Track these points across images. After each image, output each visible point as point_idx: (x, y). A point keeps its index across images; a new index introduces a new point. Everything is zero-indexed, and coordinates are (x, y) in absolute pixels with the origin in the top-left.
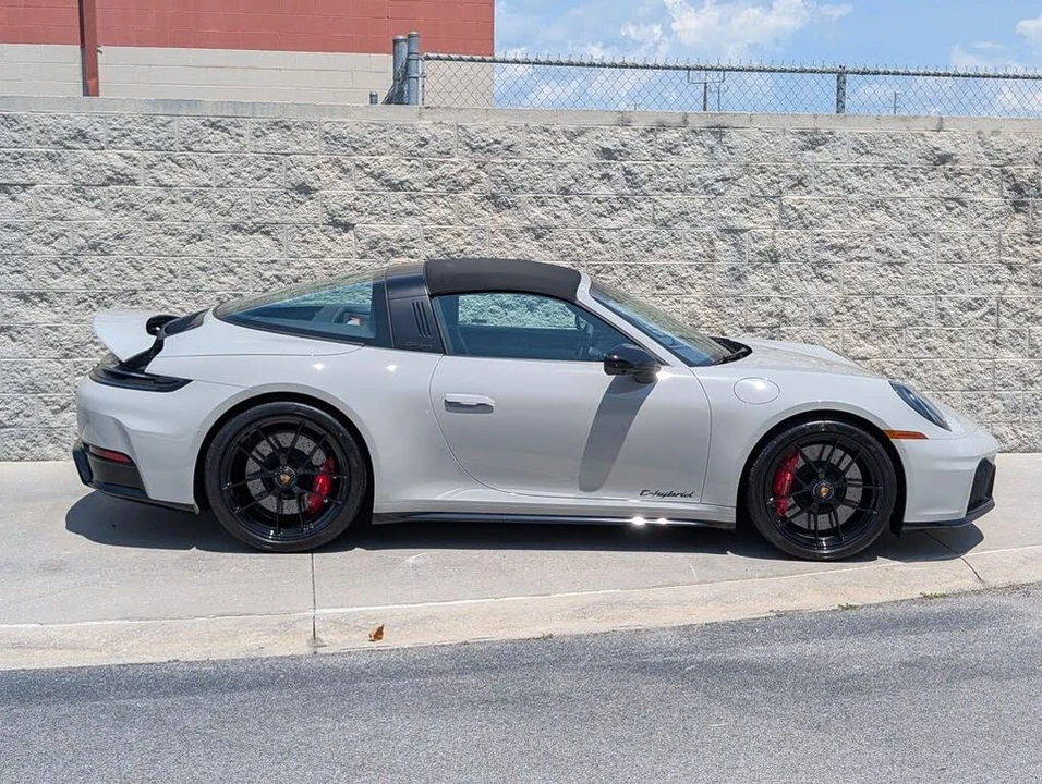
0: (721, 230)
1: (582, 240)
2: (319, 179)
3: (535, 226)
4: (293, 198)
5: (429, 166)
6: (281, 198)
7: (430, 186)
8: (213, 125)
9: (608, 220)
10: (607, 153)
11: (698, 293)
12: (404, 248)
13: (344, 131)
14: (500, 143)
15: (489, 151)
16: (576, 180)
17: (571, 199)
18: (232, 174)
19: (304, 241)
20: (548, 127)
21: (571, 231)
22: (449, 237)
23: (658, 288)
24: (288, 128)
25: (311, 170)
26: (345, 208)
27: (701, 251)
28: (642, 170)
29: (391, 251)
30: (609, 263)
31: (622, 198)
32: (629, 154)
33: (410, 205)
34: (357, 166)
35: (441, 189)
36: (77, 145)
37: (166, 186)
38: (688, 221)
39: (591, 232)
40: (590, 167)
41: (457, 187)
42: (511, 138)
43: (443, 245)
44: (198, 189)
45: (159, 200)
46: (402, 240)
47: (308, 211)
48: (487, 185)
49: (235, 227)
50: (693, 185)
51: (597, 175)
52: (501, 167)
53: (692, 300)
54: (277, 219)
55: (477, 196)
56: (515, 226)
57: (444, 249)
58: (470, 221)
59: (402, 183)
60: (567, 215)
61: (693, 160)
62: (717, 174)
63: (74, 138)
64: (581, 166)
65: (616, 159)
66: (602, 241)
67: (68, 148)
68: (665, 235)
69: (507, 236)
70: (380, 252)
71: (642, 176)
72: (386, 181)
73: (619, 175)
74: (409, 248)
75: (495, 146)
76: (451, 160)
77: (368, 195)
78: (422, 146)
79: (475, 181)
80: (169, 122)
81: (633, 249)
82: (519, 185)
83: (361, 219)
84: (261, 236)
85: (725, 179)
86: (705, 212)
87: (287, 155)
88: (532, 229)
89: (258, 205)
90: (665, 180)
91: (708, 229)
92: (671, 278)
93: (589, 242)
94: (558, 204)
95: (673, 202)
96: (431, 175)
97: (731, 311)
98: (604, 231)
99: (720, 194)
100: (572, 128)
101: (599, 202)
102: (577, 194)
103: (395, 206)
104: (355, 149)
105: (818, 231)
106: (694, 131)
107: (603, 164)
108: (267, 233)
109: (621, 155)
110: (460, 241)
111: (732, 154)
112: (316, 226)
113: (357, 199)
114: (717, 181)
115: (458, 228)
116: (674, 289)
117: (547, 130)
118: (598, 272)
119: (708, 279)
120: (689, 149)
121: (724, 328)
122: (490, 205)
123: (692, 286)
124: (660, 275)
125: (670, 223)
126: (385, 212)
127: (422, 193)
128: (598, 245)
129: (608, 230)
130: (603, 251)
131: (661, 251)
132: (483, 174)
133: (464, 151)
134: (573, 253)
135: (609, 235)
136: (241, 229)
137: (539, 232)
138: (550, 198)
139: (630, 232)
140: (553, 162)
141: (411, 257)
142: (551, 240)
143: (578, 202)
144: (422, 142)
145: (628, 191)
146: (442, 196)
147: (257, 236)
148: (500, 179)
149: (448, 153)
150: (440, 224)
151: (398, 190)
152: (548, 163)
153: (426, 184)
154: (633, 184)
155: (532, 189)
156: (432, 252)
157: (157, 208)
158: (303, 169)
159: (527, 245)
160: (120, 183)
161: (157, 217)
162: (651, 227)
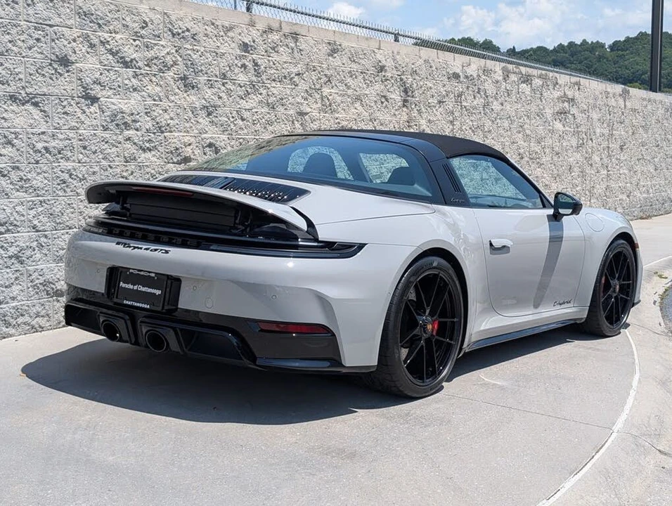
0: (297, 113)
1: (233, 117)
2: (75, 53)
3: (208, 105)
4: (56, 70)
5: (147, 47)
6: (46, 69)
7: (148, 65)
9: (245, 102)
10: (245, 47)
12: (133, 121)
13: (92, 7)
14: (189, 31)
15: (183, 37)
16: (230, 67)
17: (226, 83)
18: (10, 42)
19: (64, 113)
20: (214, 21)
21: (227, 110)
22: (160, 112)
25: (70, 43)
26: (94, 82)
28: (262, 63)
29: (125, 123)
30: (246, 137)
31: (251, 84)
32: (256, 49)
33: (135, 82)
34: (101, 42)
35: (155, 69)
38: (283, 105)
39: (237, 111)
40: (236, 58)
41: (165, 67)
42: (195, 28)
43: (158, 120)
46: (132, 114)
47: (66, 85)
48: (181, 67)
49: (11, 97)
50: (285, 77)
51: (240, 65)
52: (189, 52)
54: (45, 90)
55: (176, 76)
56: (198, 105)
57: (158, 123)
58: (172, 99)
59: (131, 61)
60: (225, 97)
61: (285, 58)
62: (296, 70)
64: (232, 56)
65: (248, 53)
66: (243, 119)
68: (273, 116)
69: (193, 113)
70: (117, 125)
71: (262, 67)
72: (122, 58)
73: (250, 65)
74: (136, 122)
75: (187, 33)
76: (161, 43)
77: (108, 71)
78: (143, 28)
79: (175, 63)
81: (258, 126)
82: (199, 69)
83: (104, 93)
84: (31, 107)
85: (299, 74)
86: (290, 99)
87: (51, 26)
88: (207, 107)
89: (30, 75)
90: (272, 72)
91: (292, 112)
93: (236, 120)
94: (220, 86)
95: (276, 90)
96: (149, 55)
98: (243, 111)
99: (297, 85)
100: (227, 24)
101: (241, 87)
102: (230, 79)
103: (126, 82)
104: (100, 26)
105: (337, 115)
106: (284, 35)
107: (243, 56)
108: (36, 104)
109: (252, 49)
110: (167, 116)
111: (302, 55)
112: (73, 98)
113: (101, 74)
114: (296, 75)
115: (166, 104)
117: (213, 24)
120: (282, 49)
122: (182, 85)
125: (275, 106)
126: (119, 87)
127: (143, 72)
128: (241, 123)
129: (246, 109)
130: (244, 127)
132: (179, 58)
133: (168, 35)
134: (229, 129)
135: (246, 115)
136: (16, 99)
137: (210, 110)
138: (216, 81)
139: (256, 112)
140: (218, 51)
141: (137, 130)
142: (217, 117)
143: (230, 86)
144: (144, 25)
145: (254, 79)
146: (155, 75)
147: (29, 107)
148: (190, 63)
149: (159, 37)
150: (154, 100)
151: (127, 67)
152: (215, 52)
153: (146, 63)
154: (258, 74)
155: (206, 73)
156: (150, 125)
158: (64, 41)
159: (204, 121)
162: (266, 109)
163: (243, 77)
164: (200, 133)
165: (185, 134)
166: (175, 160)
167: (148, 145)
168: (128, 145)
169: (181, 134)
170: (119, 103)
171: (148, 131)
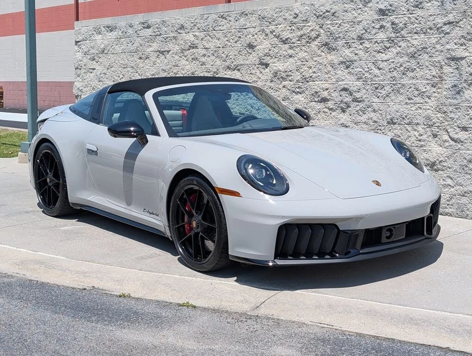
0: (448, 59)
1: (368, 68)
2: (256, 40)
3: (345, 60)
4: (247, 51)
5: (299, 29)
6: (243, 51)
7: (299, 40)
8: (222, 17)
9: (383, 55)
10: (382, 12)
11: (432, 103)
12: (287, 76)
13: (266, 14)
14: (329, 12)
15: (324, 17)
16: (366, 30)
17: (363, 43)
18: (227, 41)
19: (251, 74)
21: (362, 63)
22: (305, 69)
23: (409, 99)
24: (246, 15)
25: (253, 36)
26: (265, 55)
27: (434, 73)
28: (400, 21)
29: (282, 77)
30: (381, 82)
31: (390, 40)
32: (394, 11)
33: (291, 52)
34: (271, 32)
35: (304, 41)
36: (181, 32)
37: (206, 48)
38: (427, 53)
39: (373, 63)
40: (373, 22)
41: (311, 39)
42: (335, 8)
43: (303, 74)
44: (216, 49)
45: (204, 55)
46: (286, 72)
47: (253, 58)
48: (324, 38)
49: (228, 67)
50: (431, 29)
51: (378, 26)
52: (328, 26)
53: (428, 107)
54: (242, 62)
55: (319, 44)
56: (336, 61)
57: (303, 76)
58: (315, 59)
59: (287, 39)
60: (361, 53)
61: (431, 12)
62: (445, 20)
63: (181, 29)
64: (368, 22)
65: (387, 15)
66: (380, 69)
67: (179, 33)
68: (413, 64)
69: (333, 67)
70: (278, 79)
71: (401, 25)
72: (281, 39)
73: (388, 25)
74: (289, 76)
75: (327, 14)
76: (308, 24)
77: (274, 47)
78: (295, 18)
79: (318, 36)
80: (208, 17)
81: (395, 74)
82: (337, 36)
83: (272, 60)
84: (237, 72)
85: (450, 23)
86: (438, 47)
87: (246, 29)
88: (344, 62)
89: (235, 55)
90: (414, 26)
91: (440, 58)
92: (417, 93)
93: (372, 69)
94: (356, 46)
95: (417, 41)
96: (299, 34)
97: (452, 115)
98: (380, 62)
99: (447, 33)
101: (378, 44)
102: (367, 39)
103: (284, 53)
104: (270, 23)
107: (380, 19)
108: (239, 70)
109: (390, 12)
110: (311, 71)
111: (455, 4)
112: (255, 65)
113: (270, 50)
114: (445, 24)
115: (310, 63)
116: (418, 99)
118: (377, 88)
119: (439, 93)
120: (430, 4)
121: (448, 127)
122: (325, 49)
123: (429, 97)
124: (410, 90)
125: (416, 55)
126: (281, 56)
127: (295, 45)
128: (377, 71)
129: (382, 61)
130: (379, 74)
131: (412, 74)
132: (322, 31)
133: (314, 18)
134: (364, 77)
135: (382, 65)
136: (230, 68)
137: (347, 64)
138: (353, 43)
139: (393, 62)
140: (355, 21)
141: (290, 81)
142: (353, 69)
143: (367, 44)
144: (295, 16)
145: (393, 35)
146: (304, 46)
147: (236, 71)
148: (329, 33)
149: (306, 21)
150: (302, 62)
151: (285, 44)
152: (352, 22)
153: (298, 39)
154: (396, 31)
155: (344, 38)
156: (299, 78)
157: (203, 59)
158: (250, 36)
159: (341, 72)
160: (193, 48)
161: (203, 64)
162: (406, 59)
163: (382, 36)
164: (337, 81)
165: (325, 82)
166: (317, 100)
167: (298, 90)
168: (284, 90)
169: (322, 82)
170: (279, 66)
171: (298, 81)
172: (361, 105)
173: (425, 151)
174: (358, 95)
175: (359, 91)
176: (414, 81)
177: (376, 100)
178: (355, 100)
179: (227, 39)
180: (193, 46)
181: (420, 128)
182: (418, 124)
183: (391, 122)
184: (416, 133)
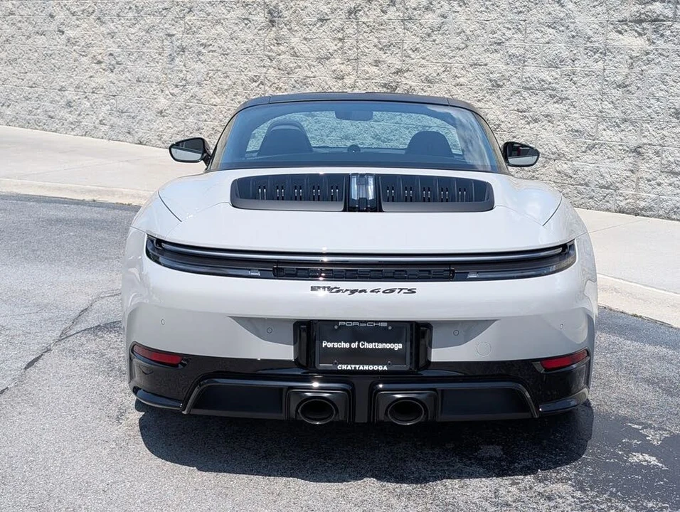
0: (166, 35)
1: (124, 39)
3: (111, 32)
4: (50, 20)
6: (47, 20)
7: (82, 14)
9: (132, 29)
11: (159, 67)
12: (76, 42)
17: (120, 19)
21: (121, 35)
22: (87, 37)
23: (147, 63)
26: (61, 24)
27: (159, 45)
29: (73, 43)
30: (132, 50)
31: (135, 18)
33: (78, 22)
35: (85, 15)
37: (21, 15)
38: (155, 30)
39: (127, 35)
41: (89, 14)
43: (86, 41)
44: (28, 17)
45: (20, 21)
46: (75, 38)
47: (54, 26)
48: (97, 13)
50: (156, 12)
51: (128, 7)
53: (158, 70)
54: (46, 29)
55: (95, 18)
56: (105, 32)
57: (86, 43)
58: (93, 29)
59: (74, 12)
62: (163, 6)
66: (131, 40)
68: (148, 37)
69: (103, 37)
70: (71, 44)
72: (71, 12)
73: (133, 7)
77: (67, 18)
79: (94, 11)
81: (138, 44)
82: (105, 12)
83: (66, 28)
85: (166, 9)
86: (161, 26)
89: (41, 23)
91: (162, 34)
92: (151, 59)
93: (126, 40)
94: (116, 21)
95: (149, 20)
96: (82, 8)
97: (170, 76)
98: (130, 35)
99: (165, 16)
101: (129, 21)
102: (122, 17)
103: (73, 23)
105: (197, 36)
110: (90, 39)
112: (55, 32)
113: (64, 20)
114: (163, 9)
115: (89, 33)
116: (152, 64)
118: (129, 55)
119: (162, 60)
121: (168, 85)
122: (98, 22)
123: (158, 62)
124: (147, 57)
125: (149, 31)
126: (71, 25)
127: (80, 17)
128: (129, 42)
129: (132, 34)
130: (130, 44)
131: (148, 45)
134: (122, 45)
135: (132, 37)
137: (112, 35)
138: (115, 19)
139: (138, 35)
141: (78, 46)
142: (115, 39)
143: (122, 21)
145: (136, 15)
146: (85, 18)
147: (43, 36)
148: (100, 10)
150: (85, 31)
151: (74, 16)
154: (138, 12)
155: (109, 15)
156: (83, 44)
157: (19, 25)
158: (50, 7)
159: (109, 41)
160: (12, 14)
161: (20, 29)
162: (144, 33)
163: (130, 15)
164: (107, 48)
167: (83, 53)
168: (75, 53)
169: (98, 48)
170: (70, 33)
171: (83, 46)
172: (122, 67)
173: (157, 102)
174: (119, 59)
175: (119, 56)
176: (149, 50)
177: (130, 63)
178: (117, 63)
179: (35, 9)
180: (12, 13)
181: (154, 85)
182: (152, 82)
183: (138, 81)
184: (152, 89)
